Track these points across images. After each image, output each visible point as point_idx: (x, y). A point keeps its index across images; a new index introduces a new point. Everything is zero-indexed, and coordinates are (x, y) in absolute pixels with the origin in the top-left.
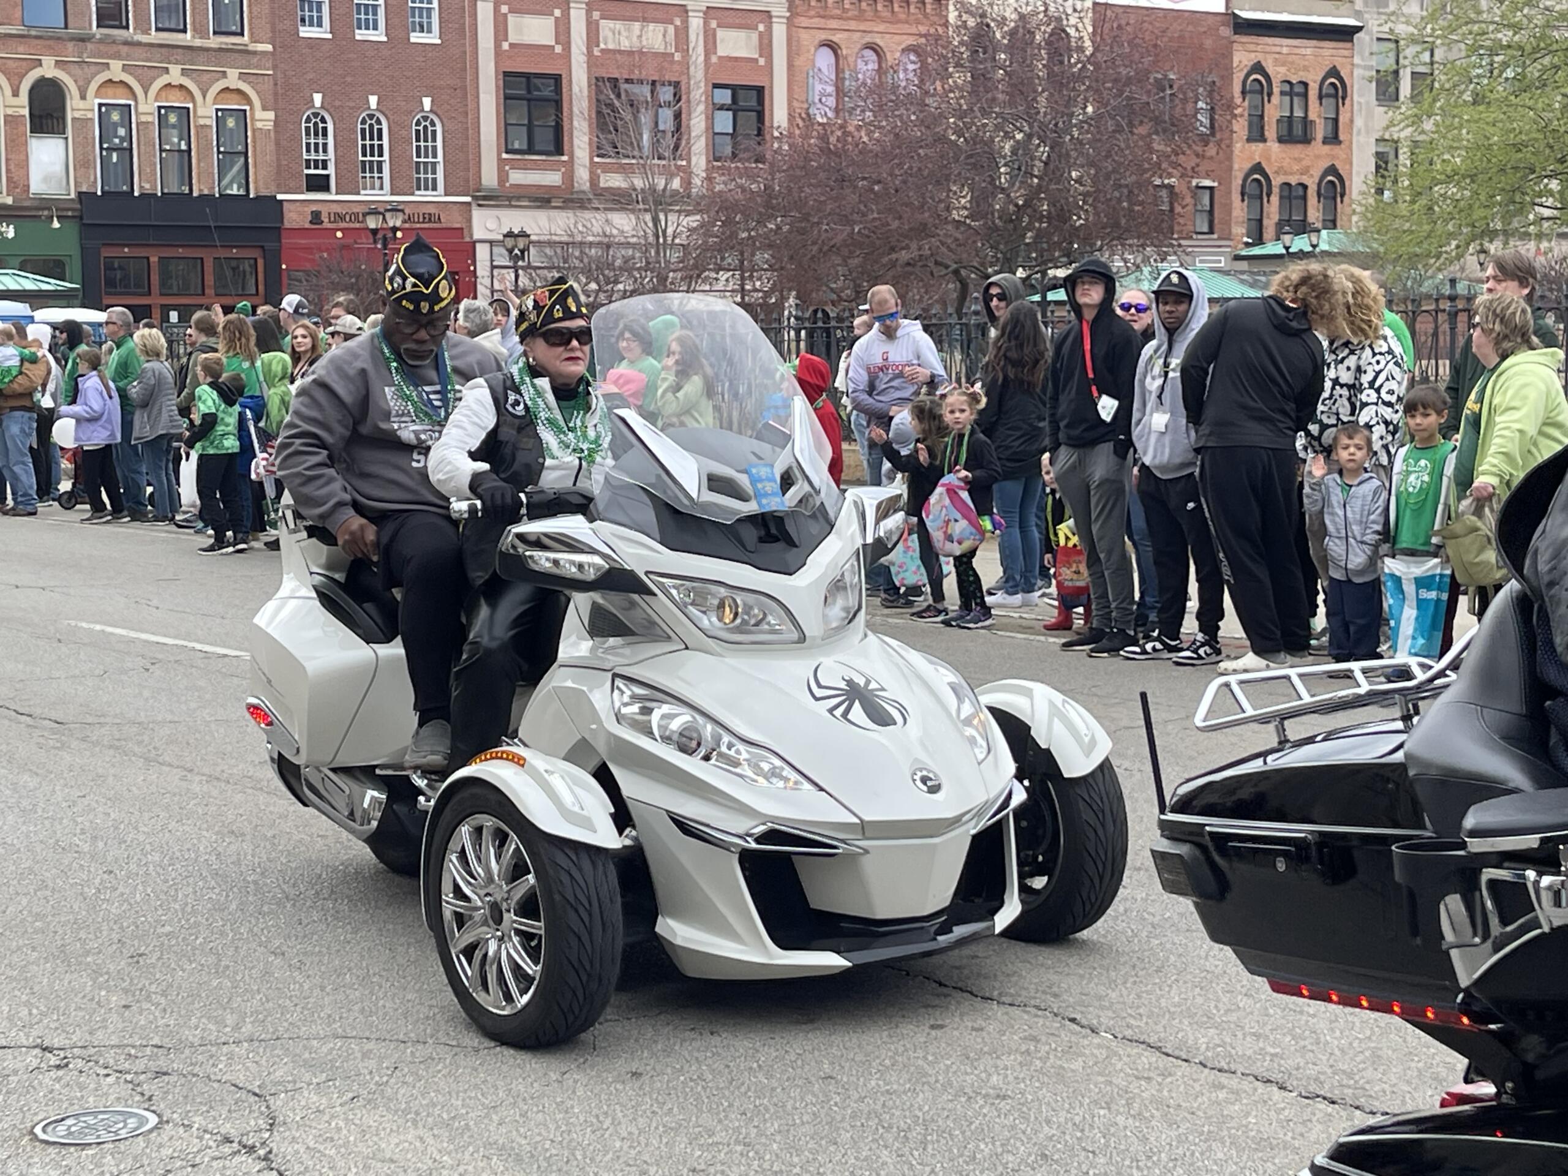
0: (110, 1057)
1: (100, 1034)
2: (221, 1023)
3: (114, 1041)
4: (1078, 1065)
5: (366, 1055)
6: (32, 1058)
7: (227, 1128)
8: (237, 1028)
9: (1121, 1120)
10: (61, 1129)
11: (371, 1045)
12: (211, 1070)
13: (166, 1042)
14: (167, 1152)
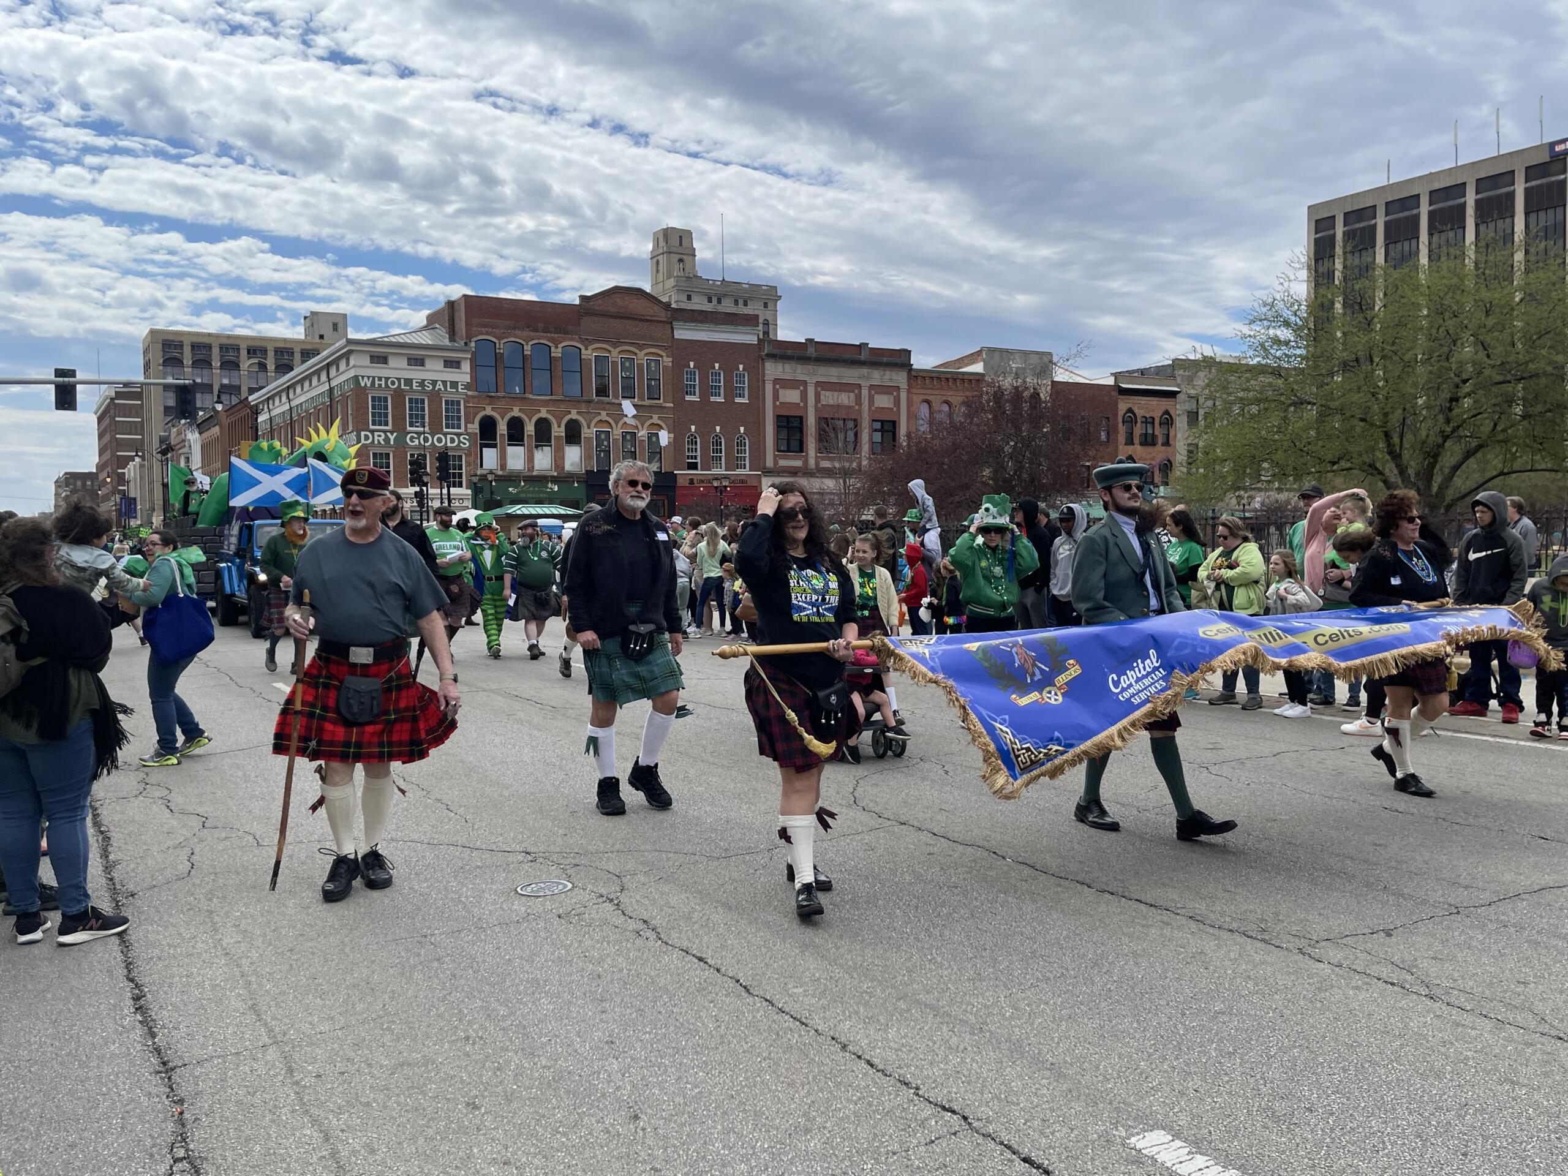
0: (555, 857)
1: (552, 847)
2: (606, 843)
3: (558, 850)
4: (993, 873)
5: (668, 859)
6: (521, 857)
7: (603, 891)
8: (613, 845)
9: (1010, 899)
10: (529, 889)
11: (672, 855)
12: (598, 863)
13: (581, 851)
14: (574, 900)
